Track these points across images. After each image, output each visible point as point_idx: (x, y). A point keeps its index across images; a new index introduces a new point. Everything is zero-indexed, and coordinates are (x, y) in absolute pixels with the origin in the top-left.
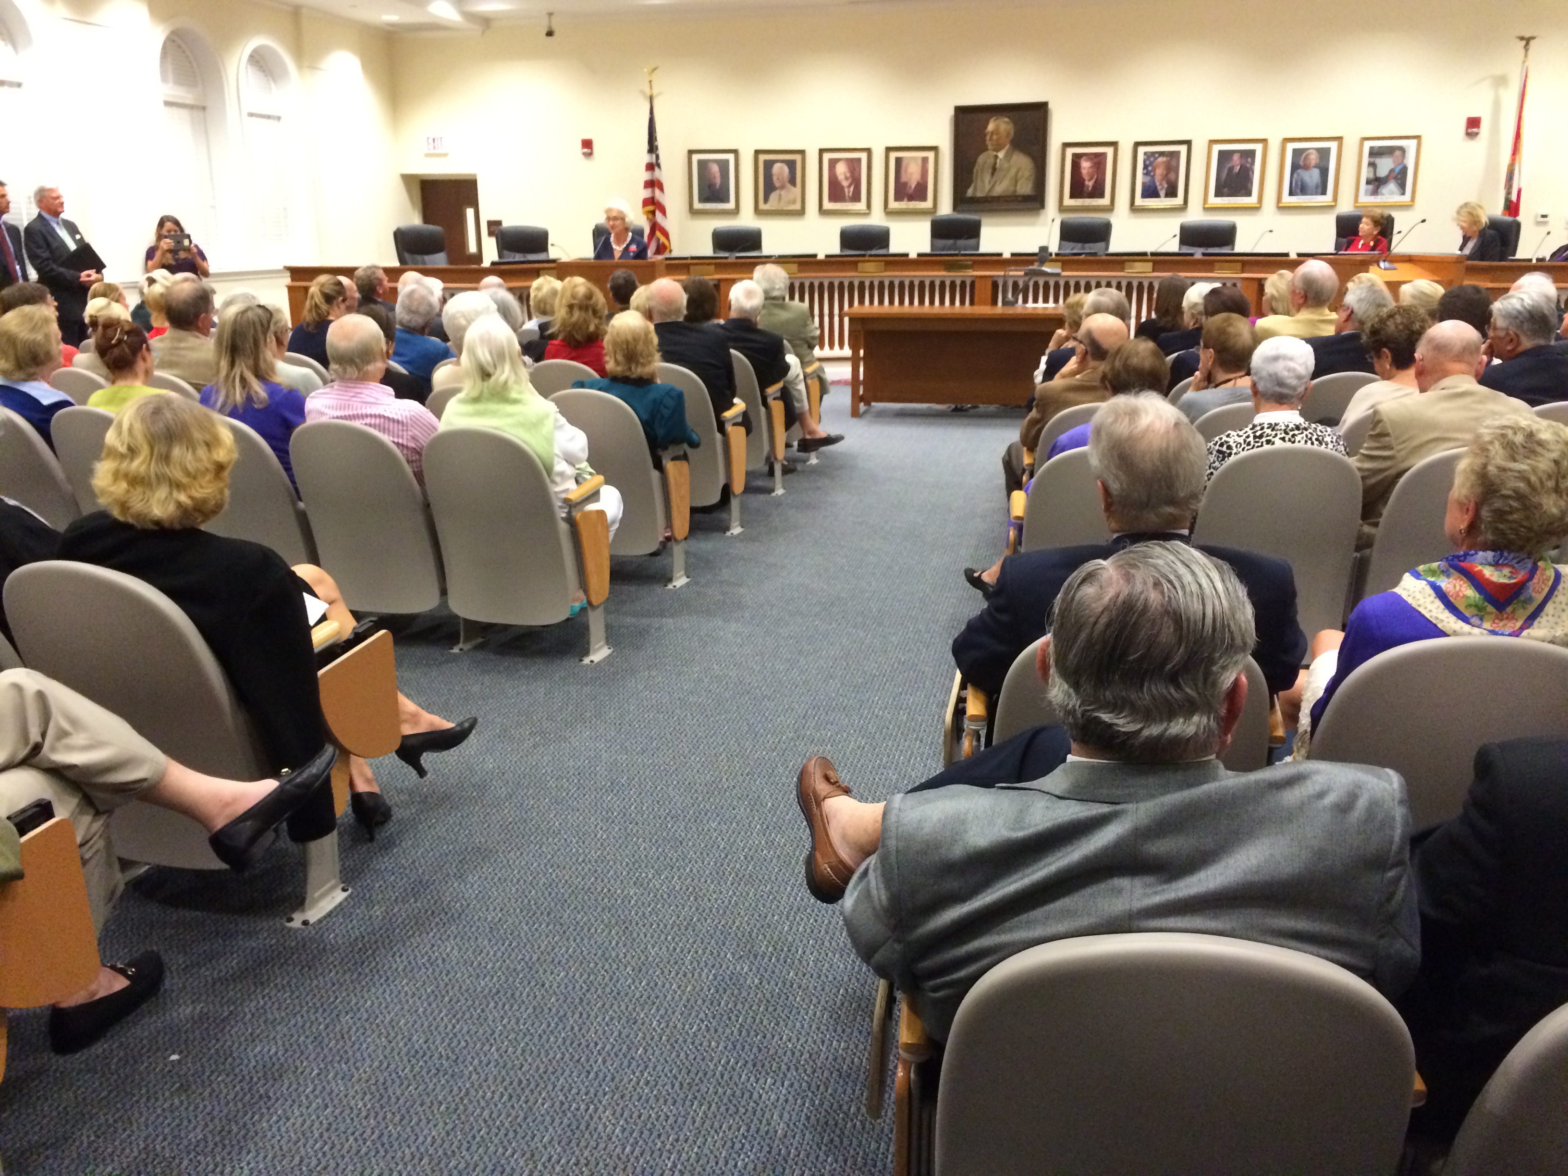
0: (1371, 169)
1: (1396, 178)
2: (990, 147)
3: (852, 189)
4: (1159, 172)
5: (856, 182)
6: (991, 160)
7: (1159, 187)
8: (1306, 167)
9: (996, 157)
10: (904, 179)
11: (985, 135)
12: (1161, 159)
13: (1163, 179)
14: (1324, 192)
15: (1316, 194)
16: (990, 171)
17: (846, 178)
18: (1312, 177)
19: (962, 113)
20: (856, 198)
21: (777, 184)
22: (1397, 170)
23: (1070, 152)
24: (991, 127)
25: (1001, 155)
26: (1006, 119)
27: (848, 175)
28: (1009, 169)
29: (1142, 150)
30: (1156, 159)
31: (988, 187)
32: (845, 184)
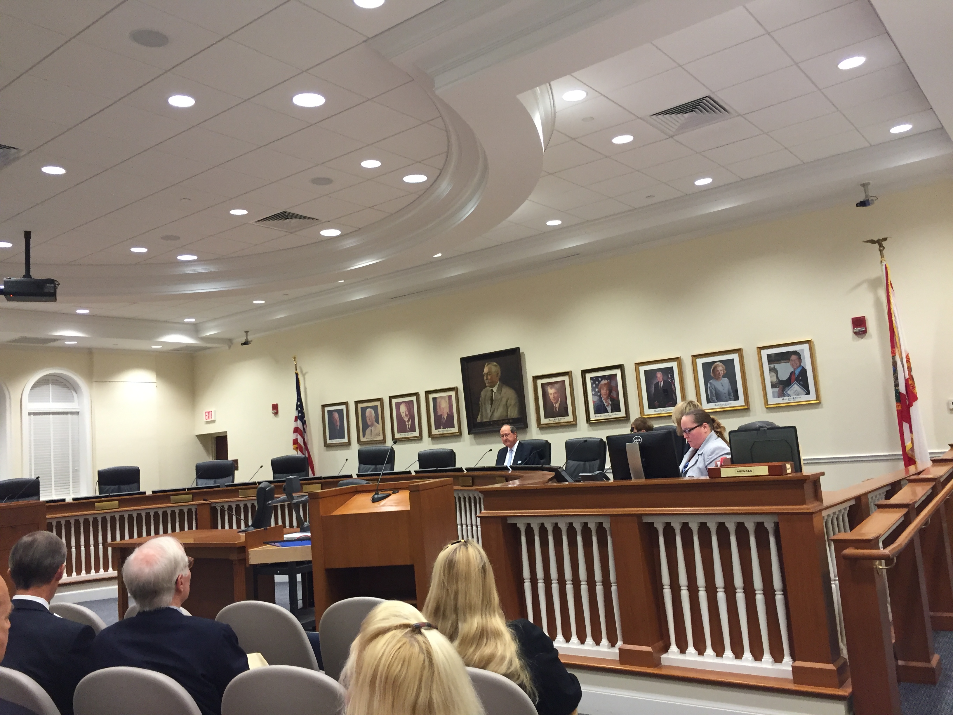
0: (773, 374)
1: (797, 380)
2: (487, 385)
3: (410, 423)
4: (604, 392)
5: (412, 417)
6: (489, 394)
7: (606, 404)
8: (717, 377)
9: (492, 391)
10: (439, 413)
11: (483, 376)
12: (603, 382)
13: (607, 398)
14: (736, 398)
15: (730, 400)
16: (490, 402)
17: (406, 415)
18: (723, 384)
19: (466, 362)
20: (413, 430)
21: (369, 423)
22: (797, 372)
23: (540, 382)
24: (486, 370)
25: (495, 389)
26: (495, 364)
27: (407, 413)
28: (501, 399)
29: (588, 376)
30: (599, 382)
31: (489, 414)
32: (406, 419)
